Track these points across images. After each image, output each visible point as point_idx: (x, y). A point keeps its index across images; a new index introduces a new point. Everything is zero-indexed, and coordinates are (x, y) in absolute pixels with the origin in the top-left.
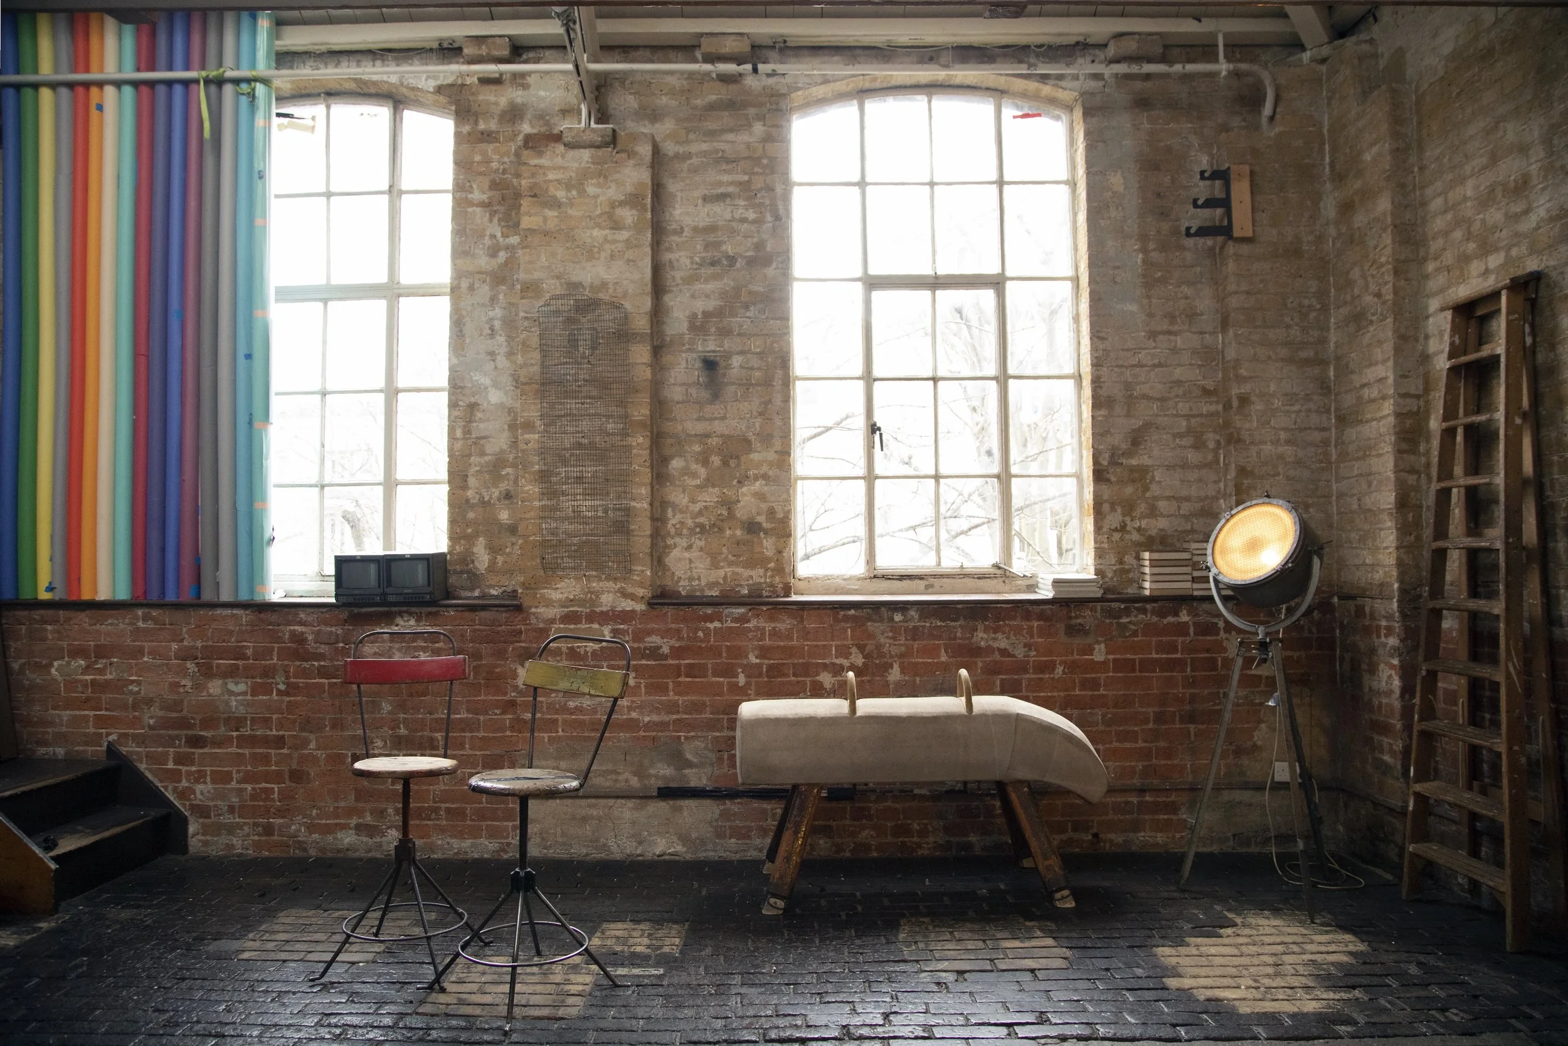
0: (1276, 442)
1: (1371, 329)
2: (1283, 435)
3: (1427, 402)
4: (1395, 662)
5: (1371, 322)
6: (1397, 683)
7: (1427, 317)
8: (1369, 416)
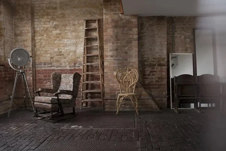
0: (8, 37)
1: (25, 21)
2: (9, 36)
3: (34, 35)
4: (31, 75)
5: (25, 20)
6: (31, 78)
7: (34, 22)
8: (25, 35)
